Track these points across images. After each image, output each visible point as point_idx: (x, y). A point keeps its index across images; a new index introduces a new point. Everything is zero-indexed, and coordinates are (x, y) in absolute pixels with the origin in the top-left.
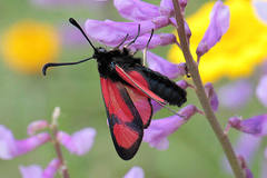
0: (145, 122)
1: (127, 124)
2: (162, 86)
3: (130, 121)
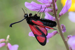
1: (41, 36)
2: (48, 23)
3: (41, 35)
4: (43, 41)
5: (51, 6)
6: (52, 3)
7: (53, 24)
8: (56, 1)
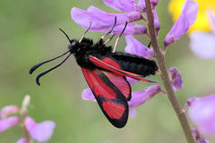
0: (127, 96)
4: (118, 116)
5: (141, 18)
6: (144, 10)
7: (146, 67)
8: (155, 4)
